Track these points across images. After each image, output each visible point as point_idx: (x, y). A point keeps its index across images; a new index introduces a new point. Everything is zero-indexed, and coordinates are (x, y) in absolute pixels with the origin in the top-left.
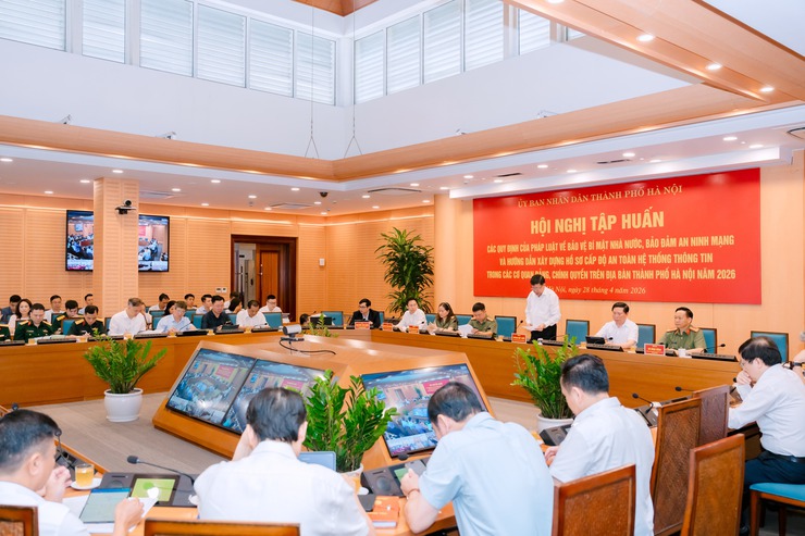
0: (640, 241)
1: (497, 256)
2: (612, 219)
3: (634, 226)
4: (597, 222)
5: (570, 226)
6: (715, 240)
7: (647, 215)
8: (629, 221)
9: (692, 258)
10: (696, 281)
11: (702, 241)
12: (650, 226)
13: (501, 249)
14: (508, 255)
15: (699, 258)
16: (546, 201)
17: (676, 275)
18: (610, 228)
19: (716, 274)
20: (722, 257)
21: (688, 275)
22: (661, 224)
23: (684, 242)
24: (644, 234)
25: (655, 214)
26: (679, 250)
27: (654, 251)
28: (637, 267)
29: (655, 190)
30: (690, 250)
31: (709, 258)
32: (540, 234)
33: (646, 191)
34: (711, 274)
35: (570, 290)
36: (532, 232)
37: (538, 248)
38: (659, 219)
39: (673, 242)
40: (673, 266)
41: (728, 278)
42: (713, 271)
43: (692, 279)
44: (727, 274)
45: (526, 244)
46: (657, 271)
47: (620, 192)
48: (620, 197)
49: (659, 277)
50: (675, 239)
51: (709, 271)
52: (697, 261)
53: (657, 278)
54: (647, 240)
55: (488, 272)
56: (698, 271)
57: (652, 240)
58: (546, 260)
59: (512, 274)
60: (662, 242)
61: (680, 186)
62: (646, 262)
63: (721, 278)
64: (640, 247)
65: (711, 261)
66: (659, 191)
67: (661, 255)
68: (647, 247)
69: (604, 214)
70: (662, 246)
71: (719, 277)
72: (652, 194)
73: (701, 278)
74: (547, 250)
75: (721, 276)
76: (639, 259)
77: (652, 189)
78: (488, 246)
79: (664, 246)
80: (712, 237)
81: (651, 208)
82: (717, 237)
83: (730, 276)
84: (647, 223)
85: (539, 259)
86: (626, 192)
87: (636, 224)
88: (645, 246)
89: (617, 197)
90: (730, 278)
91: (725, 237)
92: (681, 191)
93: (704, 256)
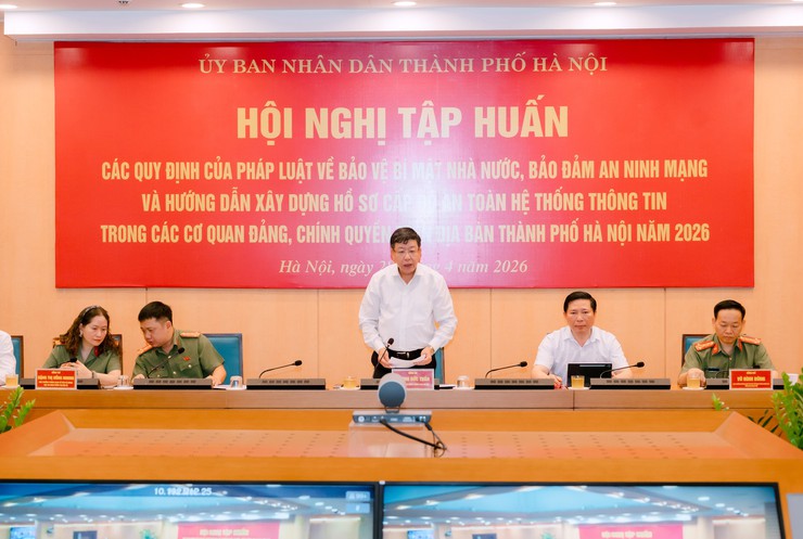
0: (516, 164)
1: (135, 188)
2: (452, 116)
3: (503, 132)
4: (415, 120)
5: (347, 126)
6: (671, 168)
7: (532, 111)
8: (490, 121)
9: (626, 201)
10: (634, 245)
11: (647, 169)
12: (539, 134)
13: (145, 171)
14: (165, 187)
15: (641, 200)
16: (279, 66)
17: (593, 234)
18: (446, 134)
19: (673, 232)
20: (685, 201)
21: (619, 233)
22: (563, 132)
23: (610, 170)
25: (550, 111)
26: (602, 185)
27: (547, 186)
28: (508, 217)
29: (549, 63)
30: (623, 185)
32: (261, 139)
33: (530, 65)
34: (663, 232)
35: (344, 268)
36: (241, 134)
37: (259, 171)
38: (558, 122)
39: (588, 168)
40: (587, 217)
41: (696, 239)
42: (667, 226)
43: (626, 242)
44: (694, 232)
45: (224, 162)
46: (553, 227)
47: (471, 60)
48: (471, 70)
49: (557, 237)
50: (592, 163)
51: (660, 226)
52: (636, 208)
53: (552, 240)
54: (531, 163)
55: (104, 227)
56: (639, 226)
57: (543, 163)
58: (280, 199)
59: (181, 234)
60: (564, 169)
61: (604, 59)
62: (528, 209)
63: (681, 239)
64: (515, 177)
65: (664, 207)
66: (558, 65)
67: (562, 193)
68: (531, 177)
69: (431, 103)
70: (564, 176)
71: (677, 239)
72: (544, 69)
73: (644, 240)
74: (282, 177)
75: (682, 236)
76: (514, 201)
77: (544, 60)
78: (106, 165)
79: (568, 177)
80: (667, 162)
81: (540, 97)
82: (674, 162)
83: (699, 235)
84: (532, 129)
85: (260, 198)
86: (485, 60)
87: (508, 129)
88: (527, 175)
89: (463, 70)
90: (699, 239)
91: (690, 162)
92: (604, 69)
93: (650, 198)
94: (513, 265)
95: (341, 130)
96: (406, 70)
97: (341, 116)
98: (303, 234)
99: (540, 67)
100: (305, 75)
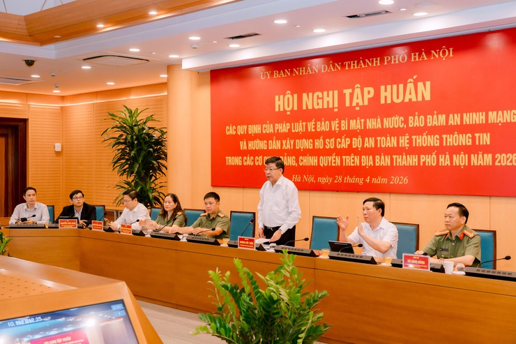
0: (402, 118)
1: (237, 138)
2: (369, 92)
4: (352, 95)
5: (320, 101)
6: (494, 117)
7: (410, 86)
8: (388, 94)
9: (465, 140)
10: (469, 168)
11: (477, 118)
12: (414, 99)
13: (241, 130)
14: (249, 137)
15: (474, 139)
16: (292, 72)
17: (445, 161)
18: (366, 103)
19: (494, 160)
20: (502, 139)
21: (460, 160)
22: (428, 98)
23: (455, 120)
24: (407, 109)
25: (420, 85)
27: (418, 131)
28: (398, 151)
30: (463, 129)
31: (485, 139)
32: (285, 111)
33: (409, 57)
34: (489, 160)
35: (320, 179)
36: (277, 109)
37: (283, 128)
38: (424, 91)
39: (442, 119)
40: (441, 150)
41: (509, 164)
42: (490, 155)
43: (464, 166)
44: (507, 159)
45: (270, 123)
46: (422, 156)
47: (379, 59)
48: (379, 64)
49: (424, 163)
50: (444, 116)
51: (486, 155)
52: (470, 144)
53: (422, 164)
54: (410, 117)
55: (227, 158)
56: (472, 155)
57: (416, 117)
58: (292, 142)
59: (254, 161)
60: (428, 120)
61: (451, 49)
62: (408, 145)
63: (499, 164)
64: (401, 126)
65: (488, 143)
66: (425, 56)
67: (427, 135)
68: (410, 126)
69: (359, 85)
70: (429, 125)
71: (497, 164)
72: (417, 60)
73: (476, 164)
74: (293, 131)
75: (500, 162)
76: (401, 141)
77: (417, 54)
78: (228, 127)
79: (430, 125)
80: (490, 113)
81: (415, 77)
82: (495, 113)
83: (511, 161)
84: (410, 97)
85: (284, 142)
86: (386, 58)
87: (398, 98)
88: (408, 125)
89: (374, 65)
90: (511, 164)
91: (505, 112)
92: (451, 55)
93: (479, 137)
94: (400, 179)
95: (318, 104)
96: (347, 68)
97: (318, 96)
98: (302, 161)
99: (415, 59)
100: (303, 75)
